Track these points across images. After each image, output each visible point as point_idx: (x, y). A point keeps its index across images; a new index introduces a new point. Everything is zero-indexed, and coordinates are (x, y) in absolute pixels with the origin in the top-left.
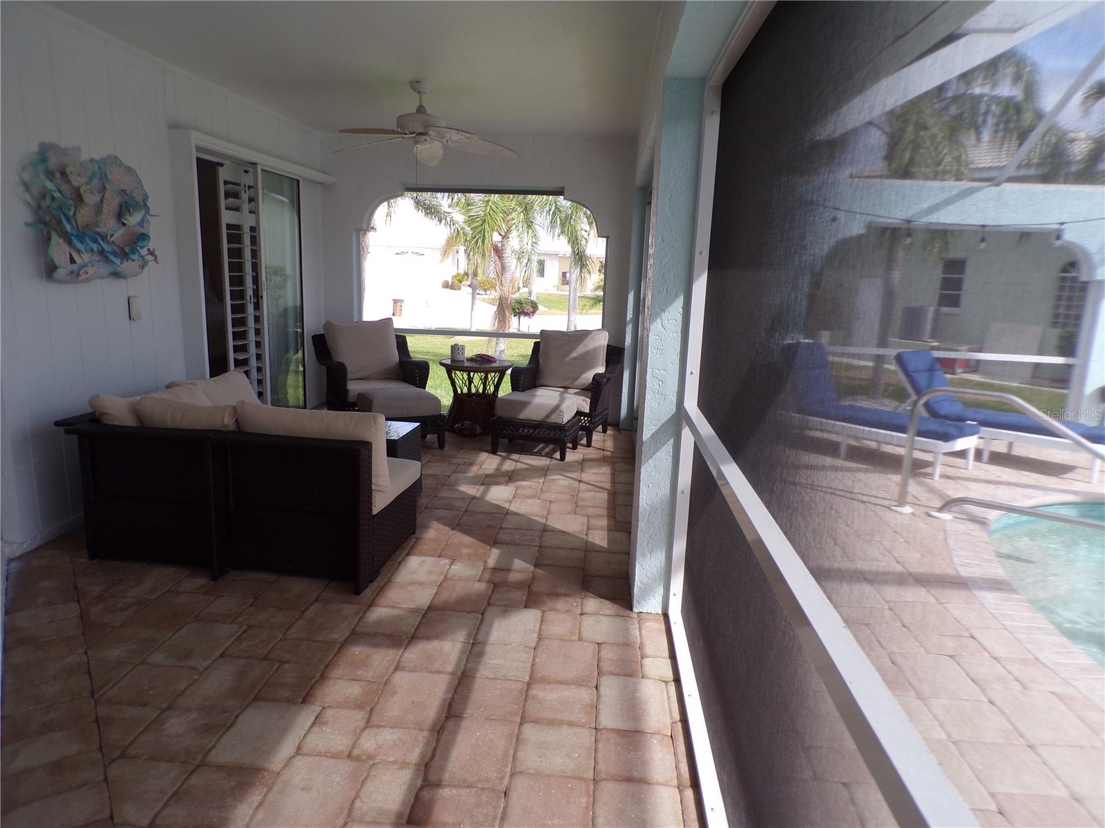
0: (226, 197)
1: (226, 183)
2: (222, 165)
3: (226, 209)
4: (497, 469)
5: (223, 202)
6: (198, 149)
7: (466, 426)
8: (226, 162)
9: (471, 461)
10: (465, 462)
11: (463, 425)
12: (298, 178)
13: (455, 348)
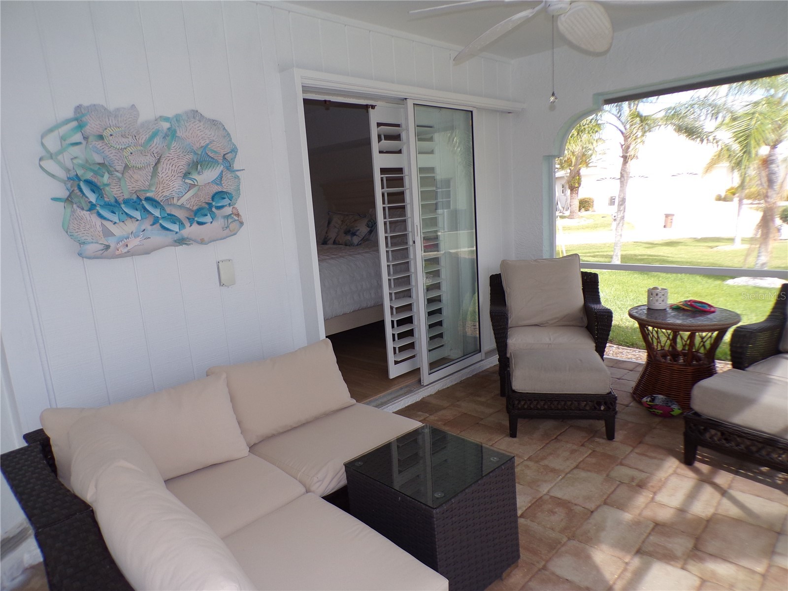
0: (380, 139)
1: (379, 125)
2: (373, 107)
3: (381, 152)
4: (682, 511)
5: (375, 146)
6: (305, 89)
7: (657, 402)
8: (378, 104)
9: (644, 475)
10: (633, 479)
11: (653, 400)
12: (470, 109)
13: (652, 293)
